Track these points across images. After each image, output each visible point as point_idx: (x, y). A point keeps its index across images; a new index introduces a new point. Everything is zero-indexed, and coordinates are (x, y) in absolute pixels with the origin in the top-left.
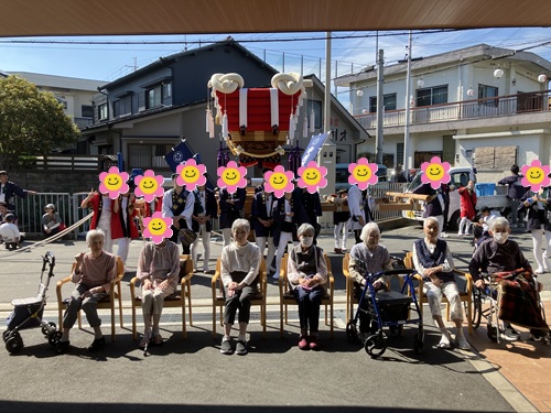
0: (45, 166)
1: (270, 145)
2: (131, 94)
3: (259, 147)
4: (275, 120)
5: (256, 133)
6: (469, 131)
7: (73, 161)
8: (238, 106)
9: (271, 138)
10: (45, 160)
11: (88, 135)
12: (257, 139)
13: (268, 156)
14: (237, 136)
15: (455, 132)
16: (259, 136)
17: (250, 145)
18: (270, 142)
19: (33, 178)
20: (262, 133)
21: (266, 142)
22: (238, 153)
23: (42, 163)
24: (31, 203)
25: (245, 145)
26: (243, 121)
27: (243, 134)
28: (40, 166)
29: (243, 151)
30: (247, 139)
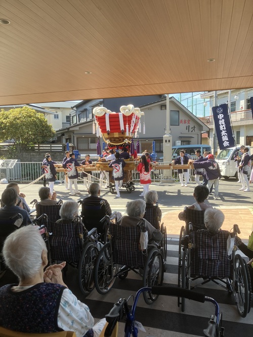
0: (39, 149)
1: (121, 139)
2: (86, 110)
4: (122, 128)
5: (115, 133)
7: (51, 147)
8: (105, 122)
10: (39, 147)
11: (61, 133)
12: (115, 136)
13: (121, 144)
14: (106, 135)
16: (116, 135)
17: (113, 139)
18: (122, 137)
19: (33, 155)
20: (117, 133)
21: (120, 137)
22: (108, 143)
23: (37, 148)
24: (32, 167)
25: (111, 139)
26: (108, 128)
27: (108, 134)
28: (37, 149)
29: (110, 142)
30: (110, 136)
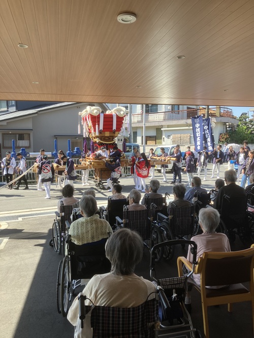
1: (111, 138)
3: (107, 139)
4: (114, 127)
5: (106, 132)
6: (168, 126)
8: (99, 121)
9: (112, 135)
12: (106, 135)
13: (111, 142)
15: (162, 126)
17: (103, 138)
20: (109, 133)
21: (110, 136)
22: (98, 141)
25: (101, 138)
26: (101, 128)
27: (100, 133)
29: (100, 141)
30: (101, 135)
